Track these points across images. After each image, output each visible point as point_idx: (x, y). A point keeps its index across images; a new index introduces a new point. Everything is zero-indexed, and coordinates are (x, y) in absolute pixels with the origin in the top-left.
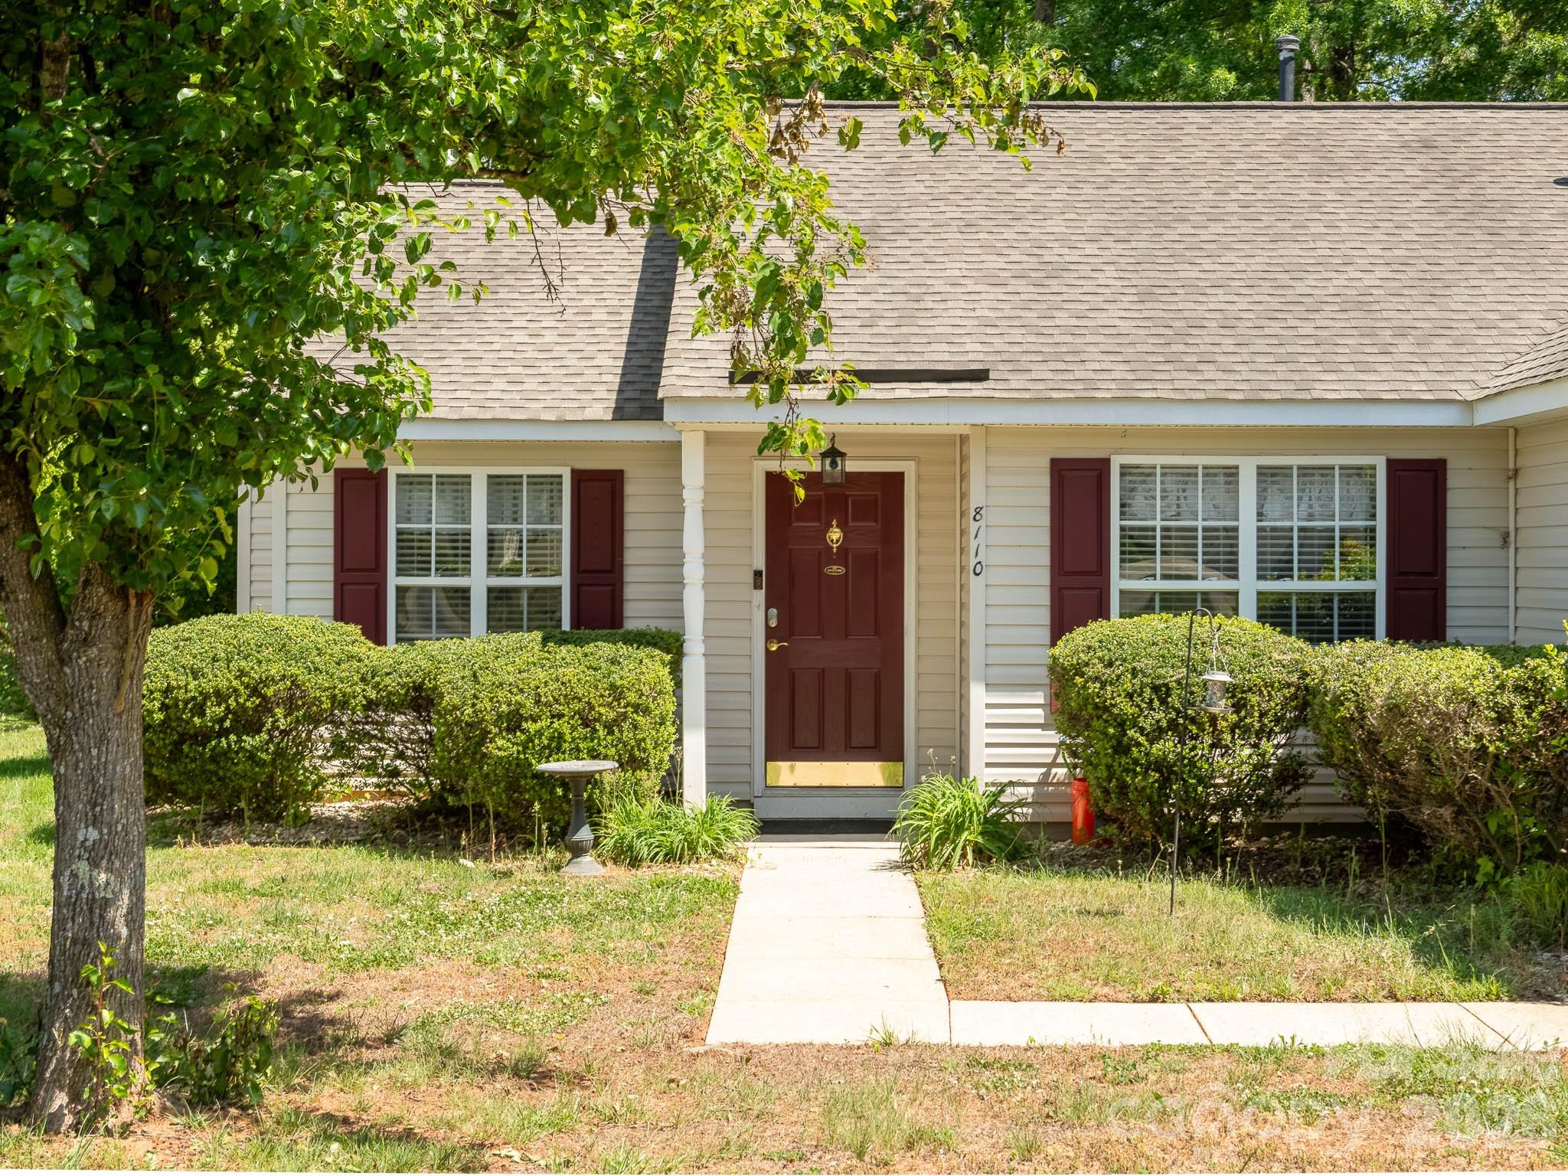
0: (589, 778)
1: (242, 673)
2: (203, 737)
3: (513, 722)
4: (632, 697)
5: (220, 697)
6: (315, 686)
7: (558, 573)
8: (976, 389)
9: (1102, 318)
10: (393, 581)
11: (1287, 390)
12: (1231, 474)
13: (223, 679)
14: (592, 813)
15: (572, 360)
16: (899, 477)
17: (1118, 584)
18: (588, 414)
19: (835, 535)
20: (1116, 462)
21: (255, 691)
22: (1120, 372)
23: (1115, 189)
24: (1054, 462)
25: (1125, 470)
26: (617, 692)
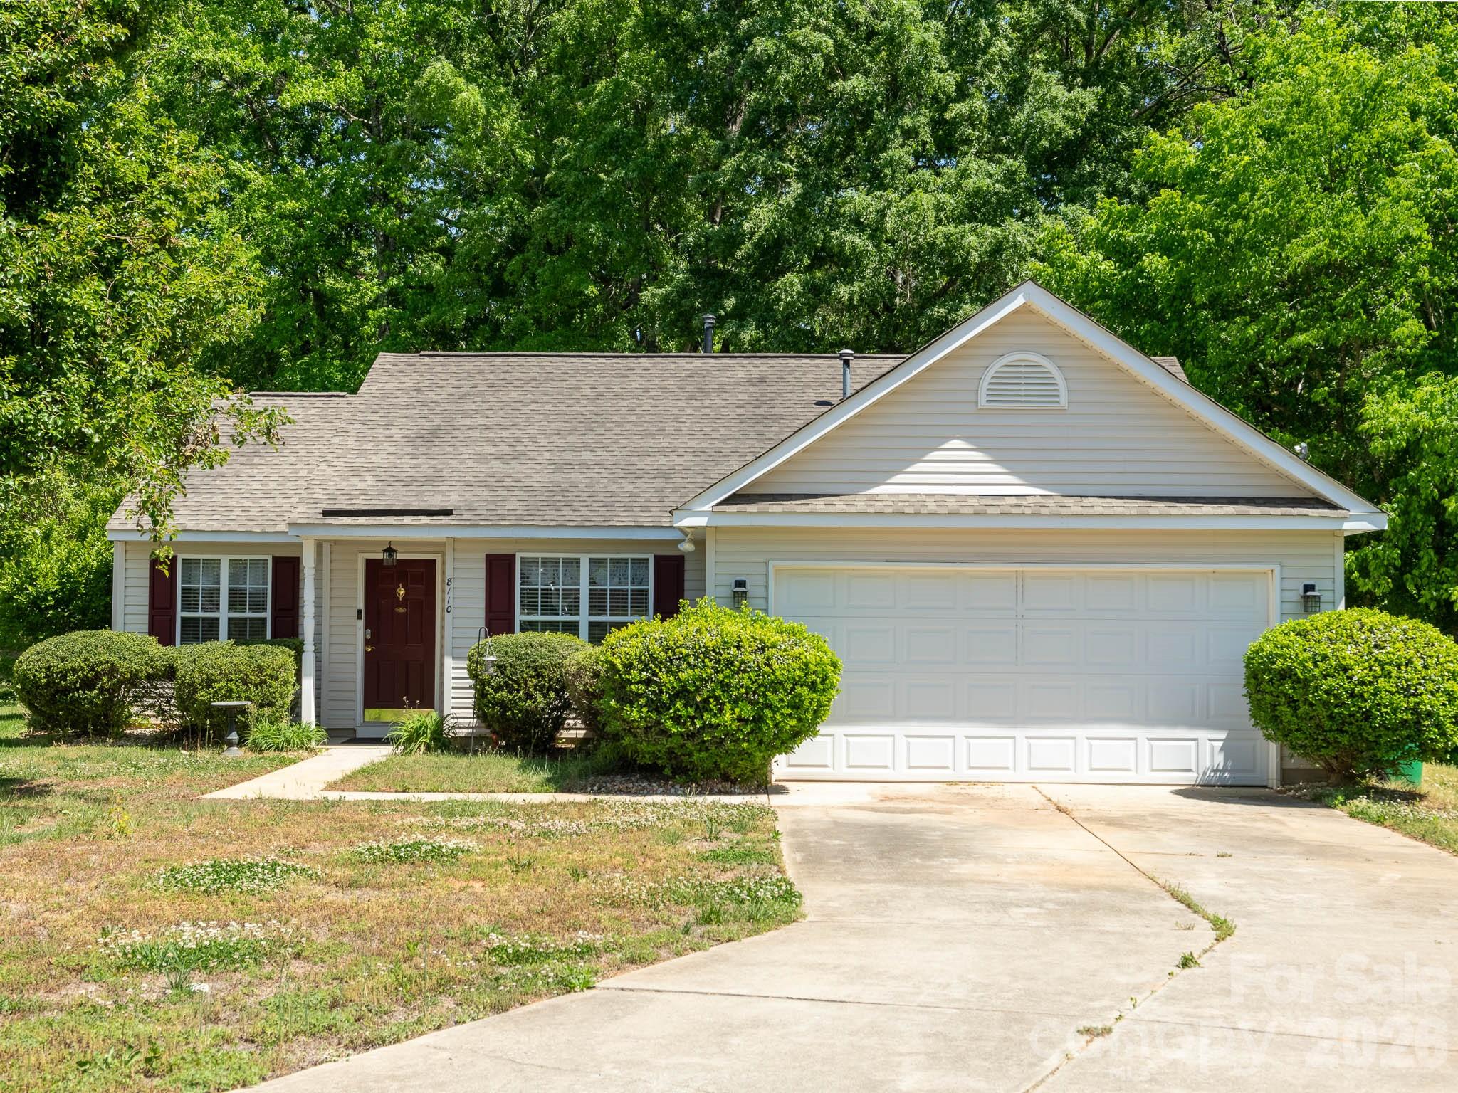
0: (243, 711)
1: (86, 659)
2: (66, 691)
3: (209, 682)
4: (269, 671)
5: (74, 671)
6: (122, 666)
7: (265, 610)
8: (444, 520)
9: (528, 482)
10: (180, 614)
11: (598, 521)
12: (578, 561)
13: (76, 662)
14: (243, 729)
15: (279, 499)
16: (434, 561)
17: (519, 617)
18: (278, 529)
19: (401, 592)
20: (518, 556)
21: (92, 669)
22: (521, 510)
23: (577, 408)
24: (487, 556)
25: (523, 560)
26: (261, 669)
